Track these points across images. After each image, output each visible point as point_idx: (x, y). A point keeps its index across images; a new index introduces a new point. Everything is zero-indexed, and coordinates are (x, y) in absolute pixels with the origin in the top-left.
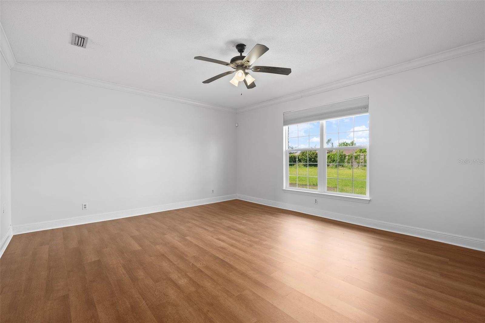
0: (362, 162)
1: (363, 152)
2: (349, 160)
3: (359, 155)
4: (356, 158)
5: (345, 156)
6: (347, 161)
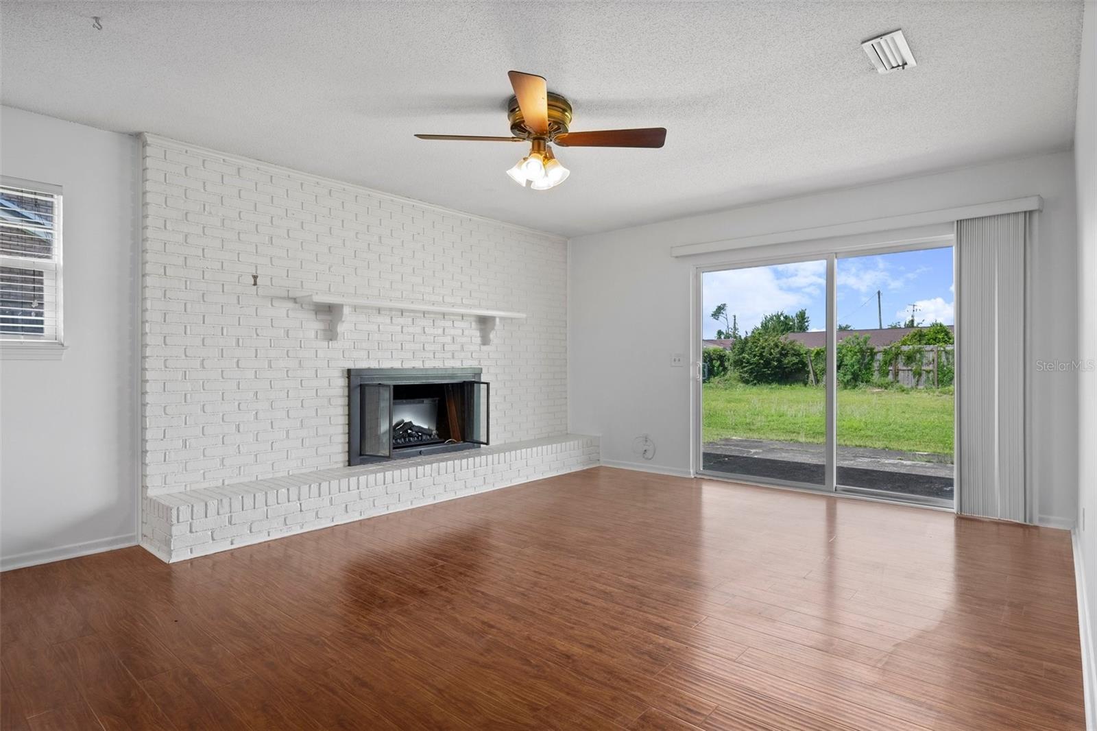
0: (928, 372)
1: (929, 340)
2: (886, 364)
3: (919, 351)
4: (910, 358)
5: (873, 354)
6: (880, 367)
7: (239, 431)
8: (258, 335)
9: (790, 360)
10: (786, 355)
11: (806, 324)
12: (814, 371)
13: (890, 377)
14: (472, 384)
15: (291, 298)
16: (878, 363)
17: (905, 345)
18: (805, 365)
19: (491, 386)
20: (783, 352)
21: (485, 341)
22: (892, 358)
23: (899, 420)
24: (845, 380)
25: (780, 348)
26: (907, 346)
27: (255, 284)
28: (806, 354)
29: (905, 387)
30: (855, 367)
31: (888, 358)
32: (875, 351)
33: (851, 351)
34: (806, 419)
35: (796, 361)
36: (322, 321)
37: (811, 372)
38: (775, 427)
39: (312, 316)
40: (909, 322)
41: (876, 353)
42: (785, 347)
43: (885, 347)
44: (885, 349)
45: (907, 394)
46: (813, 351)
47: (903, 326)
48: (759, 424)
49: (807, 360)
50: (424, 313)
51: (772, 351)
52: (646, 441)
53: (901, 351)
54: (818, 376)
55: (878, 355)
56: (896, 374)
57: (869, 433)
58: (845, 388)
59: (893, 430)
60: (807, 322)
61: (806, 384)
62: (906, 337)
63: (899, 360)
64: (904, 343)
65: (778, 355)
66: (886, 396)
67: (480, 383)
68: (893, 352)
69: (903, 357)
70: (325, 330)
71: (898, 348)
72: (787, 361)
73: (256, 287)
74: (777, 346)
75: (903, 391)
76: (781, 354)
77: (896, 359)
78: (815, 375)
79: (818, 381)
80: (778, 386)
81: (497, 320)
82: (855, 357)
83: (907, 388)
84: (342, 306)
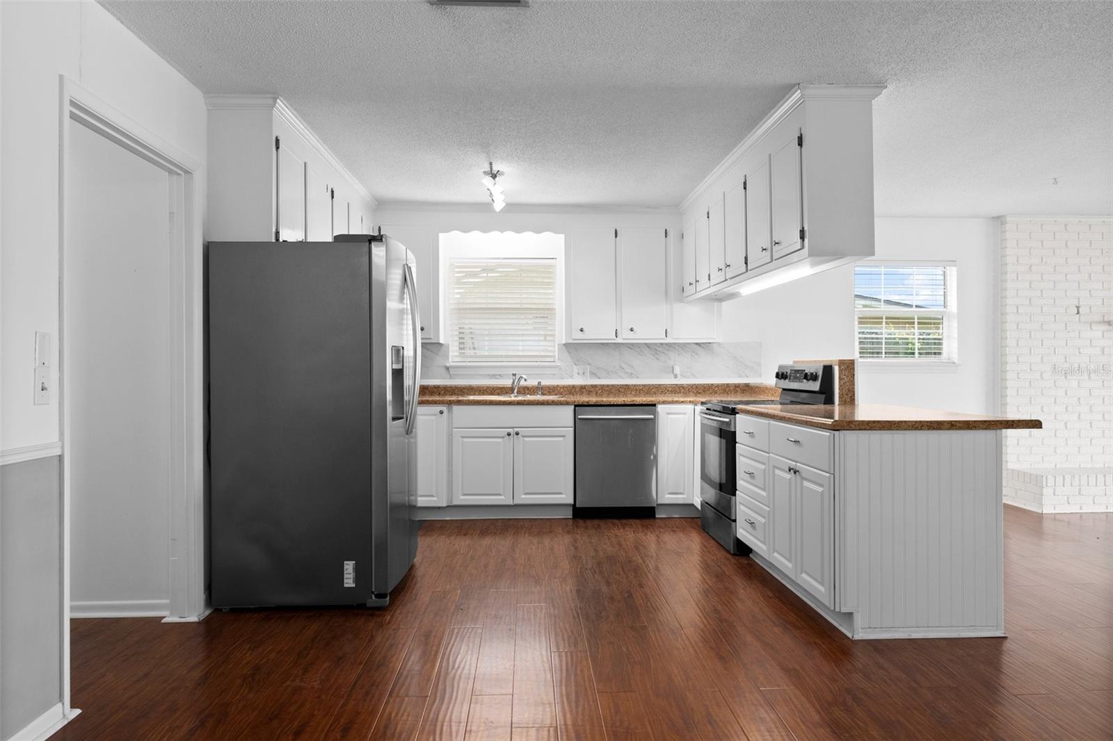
7: (1066, 428)
8: (1080, 353)
15: (1106, 322)
27: (1078, 313)
73: (1078, 315)
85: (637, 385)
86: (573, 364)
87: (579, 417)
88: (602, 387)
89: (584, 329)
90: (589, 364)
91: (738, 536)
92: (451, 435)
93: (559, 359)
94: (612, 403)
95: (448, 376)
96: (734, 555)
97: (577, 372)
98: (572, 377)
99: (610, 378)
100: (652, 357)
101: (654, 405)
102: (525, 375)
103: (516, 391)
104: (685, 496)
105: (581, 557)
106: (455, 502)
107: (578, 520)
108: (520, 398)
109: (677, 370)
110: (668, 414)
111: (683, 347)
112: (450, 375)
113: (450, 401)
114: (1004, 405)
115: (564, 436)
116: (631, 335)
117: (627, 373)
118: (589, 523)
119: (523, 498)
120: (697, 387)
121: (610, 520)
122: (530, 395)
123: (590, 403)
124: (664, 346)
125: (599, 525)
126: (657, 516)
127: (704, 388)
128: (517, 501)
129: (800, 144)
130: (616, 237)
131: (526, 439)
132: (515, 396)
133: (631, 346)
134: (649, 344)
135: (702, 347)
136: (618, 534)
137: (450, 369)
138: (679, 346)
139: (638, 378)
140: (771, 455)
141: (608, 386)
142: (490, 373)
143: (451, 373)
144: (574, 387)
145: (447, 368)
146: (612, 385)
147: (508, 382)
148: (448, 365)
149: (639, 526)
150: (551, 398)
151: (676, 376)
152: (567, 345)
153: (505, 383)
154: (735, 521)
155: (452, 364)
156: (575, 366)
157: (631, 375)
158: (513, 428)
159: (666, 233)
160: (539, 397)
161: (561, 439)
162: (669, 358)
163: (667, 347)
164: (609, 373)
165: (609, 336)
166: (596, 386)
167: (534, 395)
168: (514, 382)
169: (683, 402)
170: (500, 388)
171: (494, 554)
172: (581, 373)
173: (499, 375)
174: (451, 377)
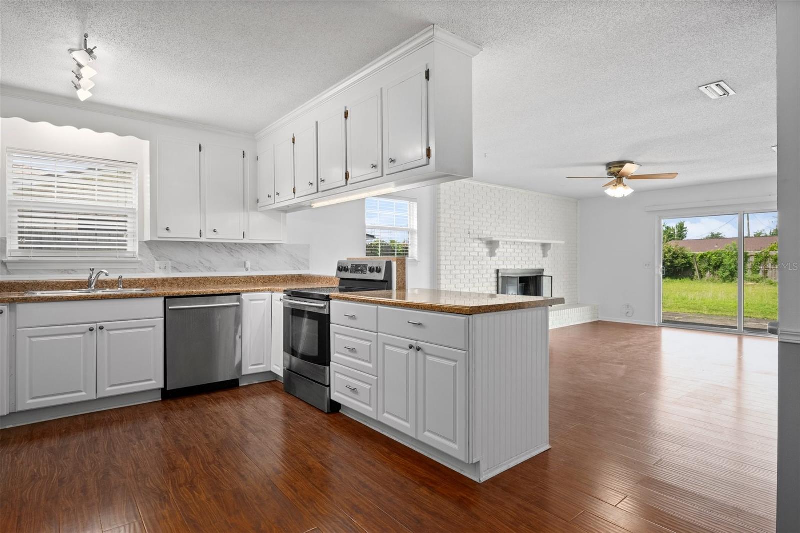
8: (470, 255)
9: (680, 261)
10: (677, 258)
11: (685, 233)
12: (698, 269)
13: (761, 274)
14: (541, 276)
15: (480, 239)
16: (751, 264)
17: (773, 251)
18: (691, 265)
19: (553, 278)
20: (674, 256)
21: (545, 255)
22: (763, 259)
23: (771, 303)
24: (724, 276)
25: (672, 253)
26: (774, 252)
27: (469, 233)
28: (692, 257)
29: (773, 281)
30: (733, 267)
31: (759, 260)
32: (749, 255)
33: (729, 255)
34: (703, 302)
35: (685, 262)
36: (489, 248)
37: (697, 270)
38: (681, 306)
39: (485, 246)
40: (774, 231)
41: (749, 257)
42: (676, 253)
43: (757, 252)
44: (757, 254)
45: (774, 286)
46: (698, 255)
47: (768, 234)
48: (669, 304)
49: (693, 262)
50: (529, 243)
51: (666, 255)
52: (628, 307)
53: (770, 255)
54: (702, 273)
55: (751, 258)
56: (766, 272)
57: (751, 311)
58: (725, 282)
59: (767, 309)
60: (685, 231)
61: (692, 279)
62: (773, 245)
63: (768, 262)
64: (772, 249)
65: (671, 258)
66: (758, 288)
67: (543, 276)
68: (764, 256)
69: (771, 260)
70: (490, 252)
71: (767, 253)
72: (677, 262)
73: (469, 235)
74: (670, 251)
75: (772, 284)
76: (673, 257)
77: (766, 261)
78: (700, 272)
79: (702, 277)
80: (671, 280)
81: (552, 245)
82: (733, 259)
83: (775, 282)
84: (499, 242)
85: (215, 277)
86: (155, 260)
87: (170, 308)
88: (184, 279)
89: (170, 229)
90: (171, 260)
91: (332, 398)
92: (15, 336)
93: (140, 255)
94: (202, 294)
95: (6, 271)
96: (328, 413)
97: (159, 266)
98: (154, 271)
99: (191, 272)
100: (228, 254)
101: (239, 294)
102: (106, 270)
103: (93, 286)
104: (264, 366)
105: (194, 447)
106: (20, 408)
107: (169, 402)
108: (100, 293)
109: (249, 265)
110: (251, 300)
111: (253, 246)
112: (8, 271)
113: (13, 299)
114: (440, 284)
115: (154, 326)
116: (214, 236)
117: (206, 267)
118: (181, 402)
119: (108, 391)
120: (264, 278)
121: (200, 397)
122: (110, 288)
123: (181, 295)
124: (238, 245)
125: (194, 406)
126: (240, 385)
127: (270, 278)
128: (100, 395)
129: (428, 78)
130: (200, 151)
131: (111, 333)
132: (93, 291)
133: (210, 245)
134: (225, 243)
135: (268, 248)
136: (217, 411)
137: (7, 265)
138: (249, 246)
139: (215, 271)
140: (379, 334)
141: (189, 278)
142: (61, 268)
143: (9, 268)
144: (156, 280)
145: (4, 264)
146: (193, 278)
147: (85, 277)
148: (4, 260)
149: (232, 399)
150: (134, 291)
151: (247, 270)
152: (148, 243)
153: (79, 278)
154: (329, 386)
155: (9, 259)
156: (156, 262)
157: (210, 269)
158: (96, 323)
159: (244, 155)
160: (120, 291)
161: (151, 329)
162: (242, 256)
163: (241, 247)
164: (189, 268)
165: (194, 236)
166: (178, 279)
167: (113, 288)
168: (91, 277)
169: (263, 290)
170: (73, 283)
171: (89, 468)
172: (163, 267)
173: (73, 270)
174: (9, 273)
